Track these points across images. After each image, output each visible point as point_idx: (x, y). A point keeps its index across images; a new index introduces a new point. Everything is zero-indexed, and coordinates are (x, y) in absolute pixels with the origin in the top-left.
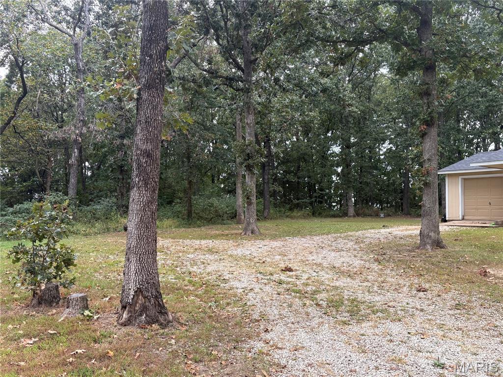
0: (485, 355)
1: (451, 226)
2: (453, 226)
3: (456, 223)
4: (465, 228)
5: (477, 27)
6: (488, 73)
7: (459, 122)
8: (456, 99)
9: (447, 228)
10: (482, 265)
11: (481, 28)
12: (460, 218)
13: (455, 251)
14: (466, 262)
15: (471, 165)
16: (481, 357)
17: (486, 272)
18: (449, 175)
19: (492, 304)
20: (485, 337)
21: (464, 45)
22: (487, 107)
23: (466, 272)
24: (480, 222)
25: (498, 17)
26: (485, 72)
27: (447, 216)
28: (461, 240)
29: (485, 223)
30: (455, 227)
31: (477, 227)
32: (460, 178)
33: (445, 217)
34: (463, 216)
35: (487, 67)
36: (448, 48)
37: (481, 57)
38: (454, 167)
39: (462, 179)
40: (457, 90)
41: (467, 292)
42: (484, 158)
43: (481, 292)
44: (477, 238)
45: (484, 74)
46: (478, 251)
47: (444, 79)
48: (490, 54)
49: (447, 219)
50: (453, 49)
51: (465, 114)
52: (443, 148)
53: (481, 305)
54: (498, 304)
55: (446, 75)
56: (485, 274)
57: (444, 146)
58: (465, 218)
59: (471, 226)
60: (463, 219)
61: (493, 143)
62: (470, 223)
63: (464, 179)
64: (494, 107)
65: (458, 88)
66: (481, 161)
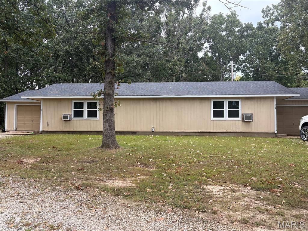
0: (8, 212)
1: (8, 134)
2: (9, 134)
3: (12, 133)
4: (16, 136)
5: (29, 15)
6: (31, 44)
7: (17, 70)
8: (16, 56)
9: (4, 136)
10: (21, 157)
11: (31, 16)
12: (14, 129)
13: (5, 150)
14: (12, 156)
15: (22, 97)
16: (5, 214)
17: (22, 161)
18: (8, 103)
19: (20, 180)
20: (11, 201)
21: (16, 22)
22: (34, 64)
23: (10, 162)
24: (26, 132)
25: (37, 12)
26: (29, 43)
27: (6, 128)
28: (12, 143)
29: (29, 133)
30: (10, 135)
31: (23, 135)
32: (15, 105)
33: (4, 128)
34: (16, 128)
35: (30, 40)
36: (5, 22)
37: (27, 33)
38: (11, 98)
39: (16, 105)
40: (16, 50)
41: (7, 175)
42: (29, 94)
43: (16, 174)
44: (22, 142)
45: (28, 43)
46: (20, 149)
47: (5, 41)
48: (31, 32)
49: (6, 130)
50: (9, 23)
51: (22, 66)
52: (6, 85)
53: (14, 182)
54: (24, 180)
55: (7, 38)
56: (21, 162)
57: (6, 84)
58: (18, 129)
59: (20, 134)
60: (16, 130)
61: (38, 86)
62: (20, 133)
63: (18, 106)
64: (38, 64)
65: (17, 49)
66: (28, 95)
